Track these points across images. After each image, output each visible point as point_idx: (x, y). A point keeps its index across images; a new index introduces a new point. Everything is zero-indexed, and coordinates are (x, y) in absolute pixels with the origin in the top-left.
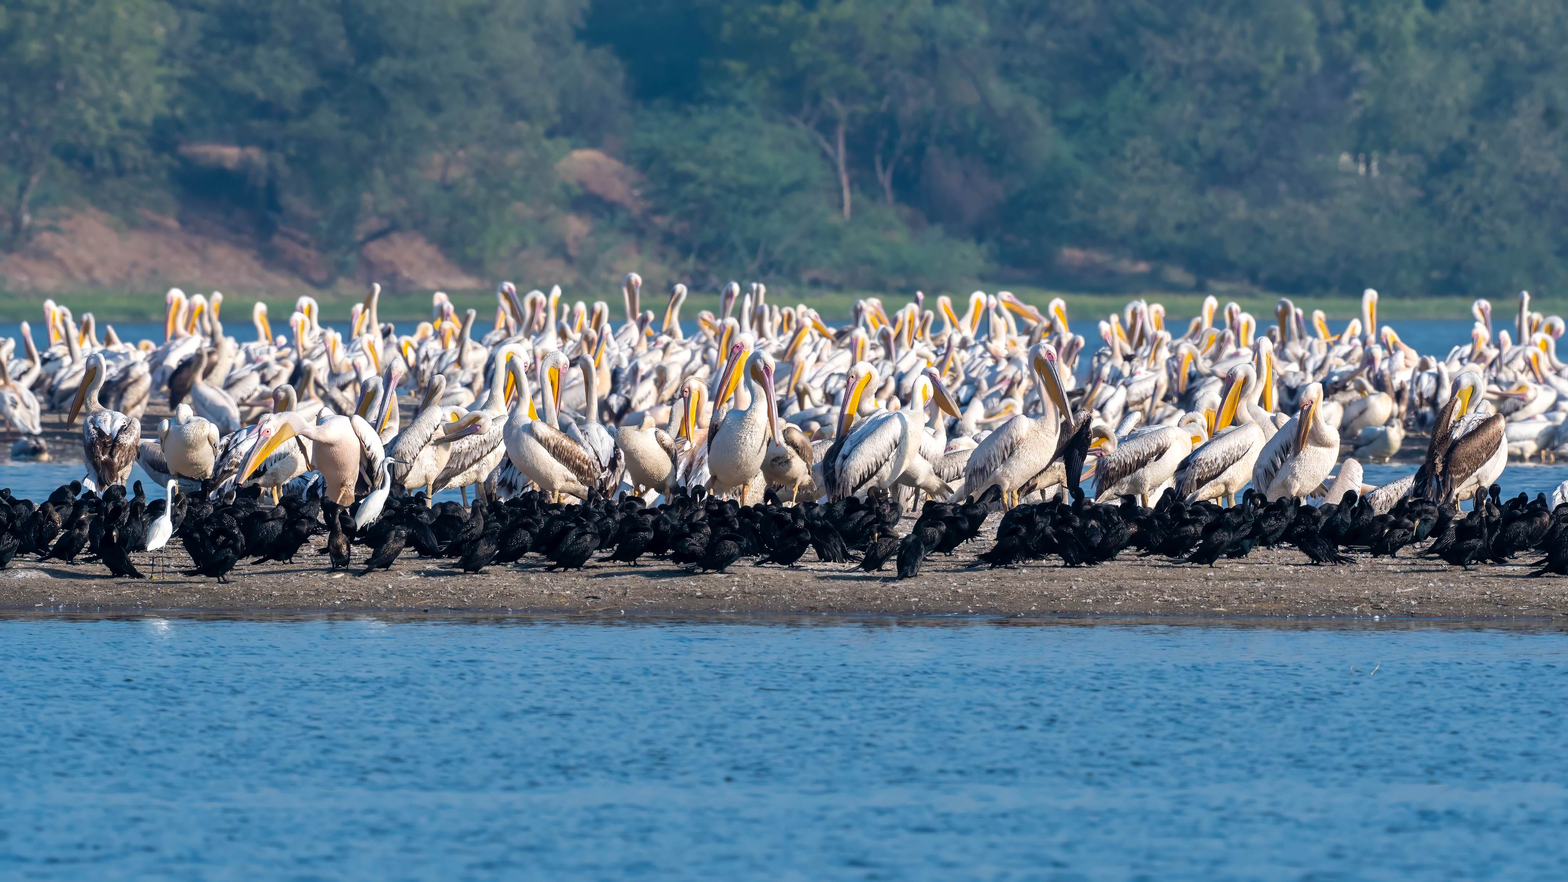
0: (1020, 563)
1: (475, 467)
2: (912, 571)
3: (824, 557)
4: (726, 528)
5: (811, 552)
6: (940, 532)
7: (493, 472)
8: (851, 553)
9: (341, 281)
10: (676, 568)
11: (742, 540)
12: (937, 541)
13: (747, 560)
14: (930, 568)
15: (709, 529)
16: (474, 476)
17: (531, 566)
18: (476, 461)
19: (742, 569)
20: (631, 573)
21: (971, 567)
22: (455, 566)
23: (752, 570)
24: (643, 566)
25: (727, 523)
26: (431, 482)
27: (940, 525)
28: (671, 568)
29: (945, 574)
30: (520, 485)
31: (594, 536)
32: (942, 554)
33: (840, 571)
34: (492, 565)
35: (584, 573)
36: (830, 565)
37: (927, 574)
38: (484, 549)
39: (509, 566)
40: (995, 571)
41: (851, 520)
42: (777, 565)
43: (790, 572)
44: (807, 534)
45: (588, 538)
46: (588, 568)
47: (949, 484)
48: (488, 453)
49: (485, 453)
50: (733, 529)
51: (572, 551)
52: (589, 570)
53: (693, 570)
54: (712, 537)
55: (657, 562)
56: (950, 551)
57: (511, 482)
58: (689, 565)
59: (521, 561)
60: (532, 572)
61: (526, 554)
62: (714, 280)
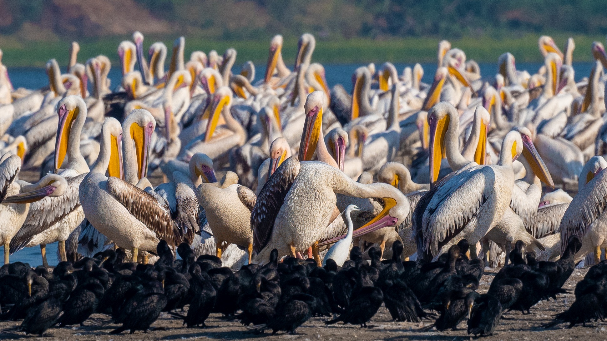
0: (599, 321)
1: (57, 225)
2: (489, 330)
3: (396, 317)
4: (297, 288)
5: (383, 312)
6: (517, 289)
7: (74, 231)
8: (427, 311)
9: (27, 26)
10: (245, 329)
11: (312, 300)
12: (514, 300)
13: (319, 320)
14: (506, 327)
15: (280, 290)
16: (56, 234)
17: (96, 328)
18: (58, 219)
19: (314, 330)
20: (198, 335)
21: (550, 326)
22: (16, 328)
23: (323, 330)
24: (212, 327)
25: (298, 283)
26: (9, 242)
27: (517, 282)
28: (240, 329)
29: (522, 332)
30: (101, 242)
31: (161, 297)
32: (520, 312)
33: (414, 331)
34: (57, 327)
35: (151, 336)
36: (404, 324)
37: (503, 333)
38: (47, 311)
39: (74, 328)
40: (573, 329)
41: (427, 278)
42: (349, 325)
43: (362, 332)
44: (379, 293)
45: (155, 298)
46: (155, 329)
47: (540, 241)
48: (71, 211)
49: (68, 211)
50: (304, 289)
51: (139, 313)
52: (156, 332)
53: (263, 331)
54: (281, 297)
55: (226, 323)
56: (528, 309)
57: (92, 240)
58: (259, 327)
59: (86, 323)
60: (97, 334)
61: (92, 316)
62: (410, 21)
